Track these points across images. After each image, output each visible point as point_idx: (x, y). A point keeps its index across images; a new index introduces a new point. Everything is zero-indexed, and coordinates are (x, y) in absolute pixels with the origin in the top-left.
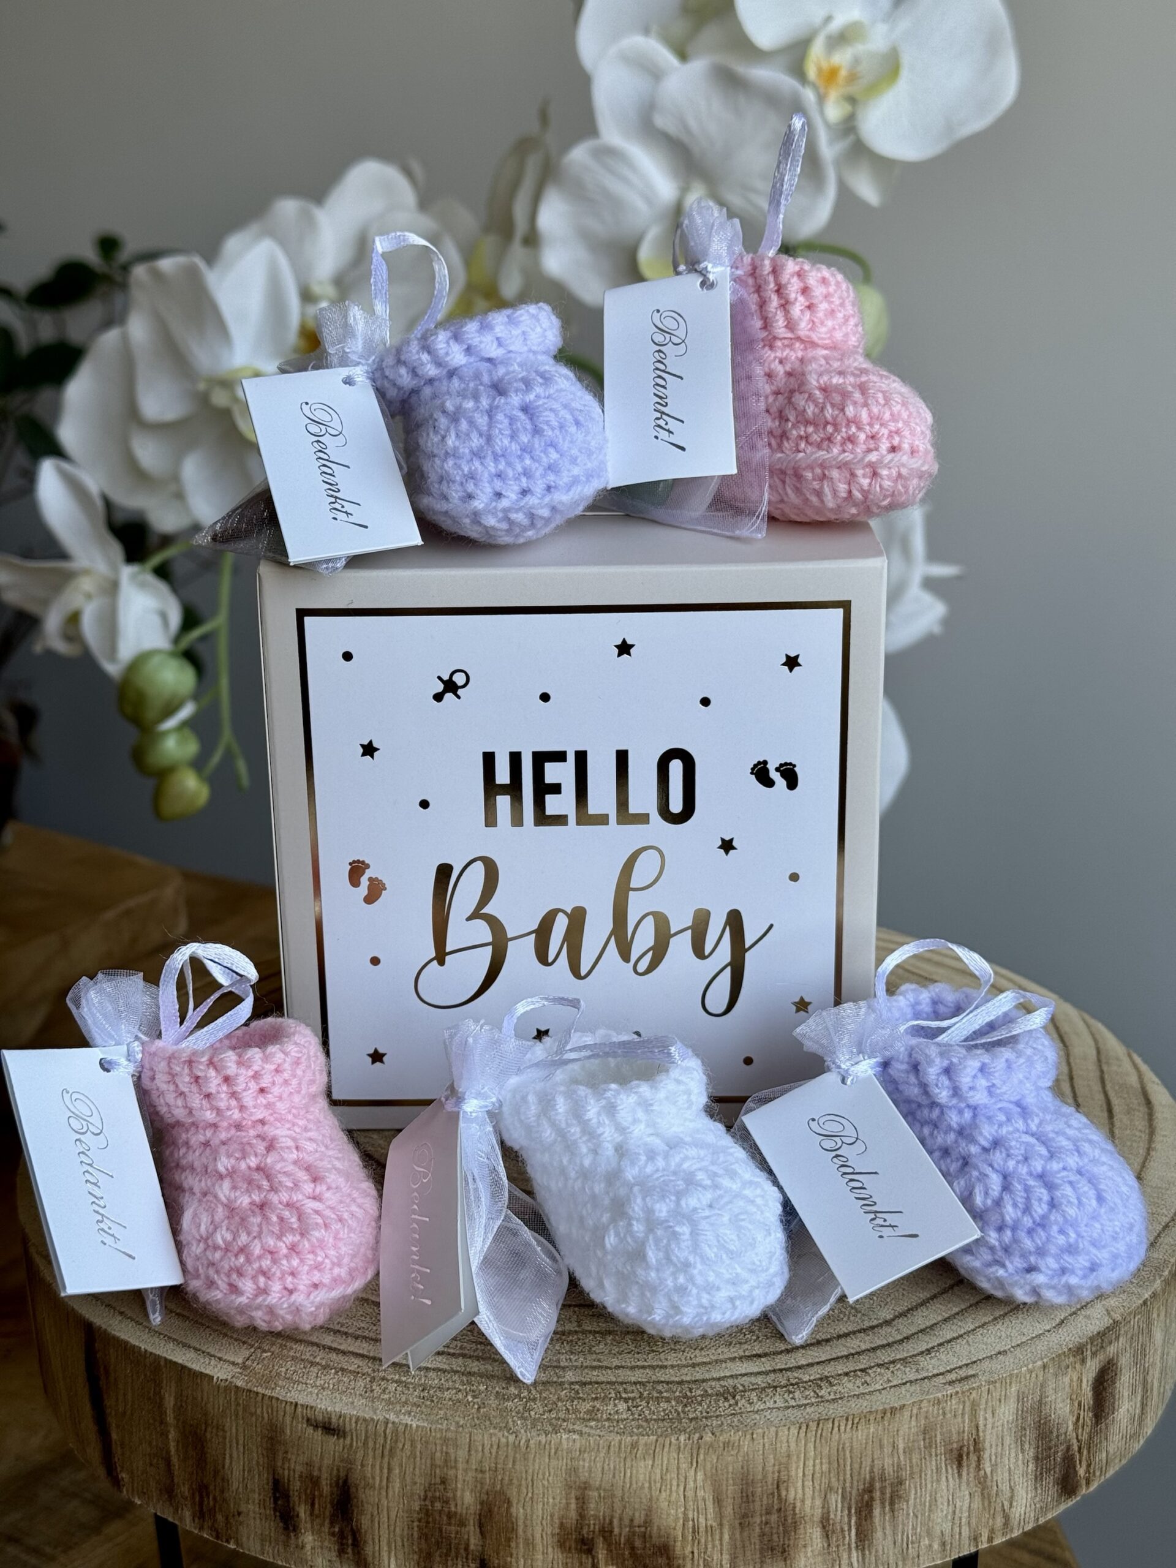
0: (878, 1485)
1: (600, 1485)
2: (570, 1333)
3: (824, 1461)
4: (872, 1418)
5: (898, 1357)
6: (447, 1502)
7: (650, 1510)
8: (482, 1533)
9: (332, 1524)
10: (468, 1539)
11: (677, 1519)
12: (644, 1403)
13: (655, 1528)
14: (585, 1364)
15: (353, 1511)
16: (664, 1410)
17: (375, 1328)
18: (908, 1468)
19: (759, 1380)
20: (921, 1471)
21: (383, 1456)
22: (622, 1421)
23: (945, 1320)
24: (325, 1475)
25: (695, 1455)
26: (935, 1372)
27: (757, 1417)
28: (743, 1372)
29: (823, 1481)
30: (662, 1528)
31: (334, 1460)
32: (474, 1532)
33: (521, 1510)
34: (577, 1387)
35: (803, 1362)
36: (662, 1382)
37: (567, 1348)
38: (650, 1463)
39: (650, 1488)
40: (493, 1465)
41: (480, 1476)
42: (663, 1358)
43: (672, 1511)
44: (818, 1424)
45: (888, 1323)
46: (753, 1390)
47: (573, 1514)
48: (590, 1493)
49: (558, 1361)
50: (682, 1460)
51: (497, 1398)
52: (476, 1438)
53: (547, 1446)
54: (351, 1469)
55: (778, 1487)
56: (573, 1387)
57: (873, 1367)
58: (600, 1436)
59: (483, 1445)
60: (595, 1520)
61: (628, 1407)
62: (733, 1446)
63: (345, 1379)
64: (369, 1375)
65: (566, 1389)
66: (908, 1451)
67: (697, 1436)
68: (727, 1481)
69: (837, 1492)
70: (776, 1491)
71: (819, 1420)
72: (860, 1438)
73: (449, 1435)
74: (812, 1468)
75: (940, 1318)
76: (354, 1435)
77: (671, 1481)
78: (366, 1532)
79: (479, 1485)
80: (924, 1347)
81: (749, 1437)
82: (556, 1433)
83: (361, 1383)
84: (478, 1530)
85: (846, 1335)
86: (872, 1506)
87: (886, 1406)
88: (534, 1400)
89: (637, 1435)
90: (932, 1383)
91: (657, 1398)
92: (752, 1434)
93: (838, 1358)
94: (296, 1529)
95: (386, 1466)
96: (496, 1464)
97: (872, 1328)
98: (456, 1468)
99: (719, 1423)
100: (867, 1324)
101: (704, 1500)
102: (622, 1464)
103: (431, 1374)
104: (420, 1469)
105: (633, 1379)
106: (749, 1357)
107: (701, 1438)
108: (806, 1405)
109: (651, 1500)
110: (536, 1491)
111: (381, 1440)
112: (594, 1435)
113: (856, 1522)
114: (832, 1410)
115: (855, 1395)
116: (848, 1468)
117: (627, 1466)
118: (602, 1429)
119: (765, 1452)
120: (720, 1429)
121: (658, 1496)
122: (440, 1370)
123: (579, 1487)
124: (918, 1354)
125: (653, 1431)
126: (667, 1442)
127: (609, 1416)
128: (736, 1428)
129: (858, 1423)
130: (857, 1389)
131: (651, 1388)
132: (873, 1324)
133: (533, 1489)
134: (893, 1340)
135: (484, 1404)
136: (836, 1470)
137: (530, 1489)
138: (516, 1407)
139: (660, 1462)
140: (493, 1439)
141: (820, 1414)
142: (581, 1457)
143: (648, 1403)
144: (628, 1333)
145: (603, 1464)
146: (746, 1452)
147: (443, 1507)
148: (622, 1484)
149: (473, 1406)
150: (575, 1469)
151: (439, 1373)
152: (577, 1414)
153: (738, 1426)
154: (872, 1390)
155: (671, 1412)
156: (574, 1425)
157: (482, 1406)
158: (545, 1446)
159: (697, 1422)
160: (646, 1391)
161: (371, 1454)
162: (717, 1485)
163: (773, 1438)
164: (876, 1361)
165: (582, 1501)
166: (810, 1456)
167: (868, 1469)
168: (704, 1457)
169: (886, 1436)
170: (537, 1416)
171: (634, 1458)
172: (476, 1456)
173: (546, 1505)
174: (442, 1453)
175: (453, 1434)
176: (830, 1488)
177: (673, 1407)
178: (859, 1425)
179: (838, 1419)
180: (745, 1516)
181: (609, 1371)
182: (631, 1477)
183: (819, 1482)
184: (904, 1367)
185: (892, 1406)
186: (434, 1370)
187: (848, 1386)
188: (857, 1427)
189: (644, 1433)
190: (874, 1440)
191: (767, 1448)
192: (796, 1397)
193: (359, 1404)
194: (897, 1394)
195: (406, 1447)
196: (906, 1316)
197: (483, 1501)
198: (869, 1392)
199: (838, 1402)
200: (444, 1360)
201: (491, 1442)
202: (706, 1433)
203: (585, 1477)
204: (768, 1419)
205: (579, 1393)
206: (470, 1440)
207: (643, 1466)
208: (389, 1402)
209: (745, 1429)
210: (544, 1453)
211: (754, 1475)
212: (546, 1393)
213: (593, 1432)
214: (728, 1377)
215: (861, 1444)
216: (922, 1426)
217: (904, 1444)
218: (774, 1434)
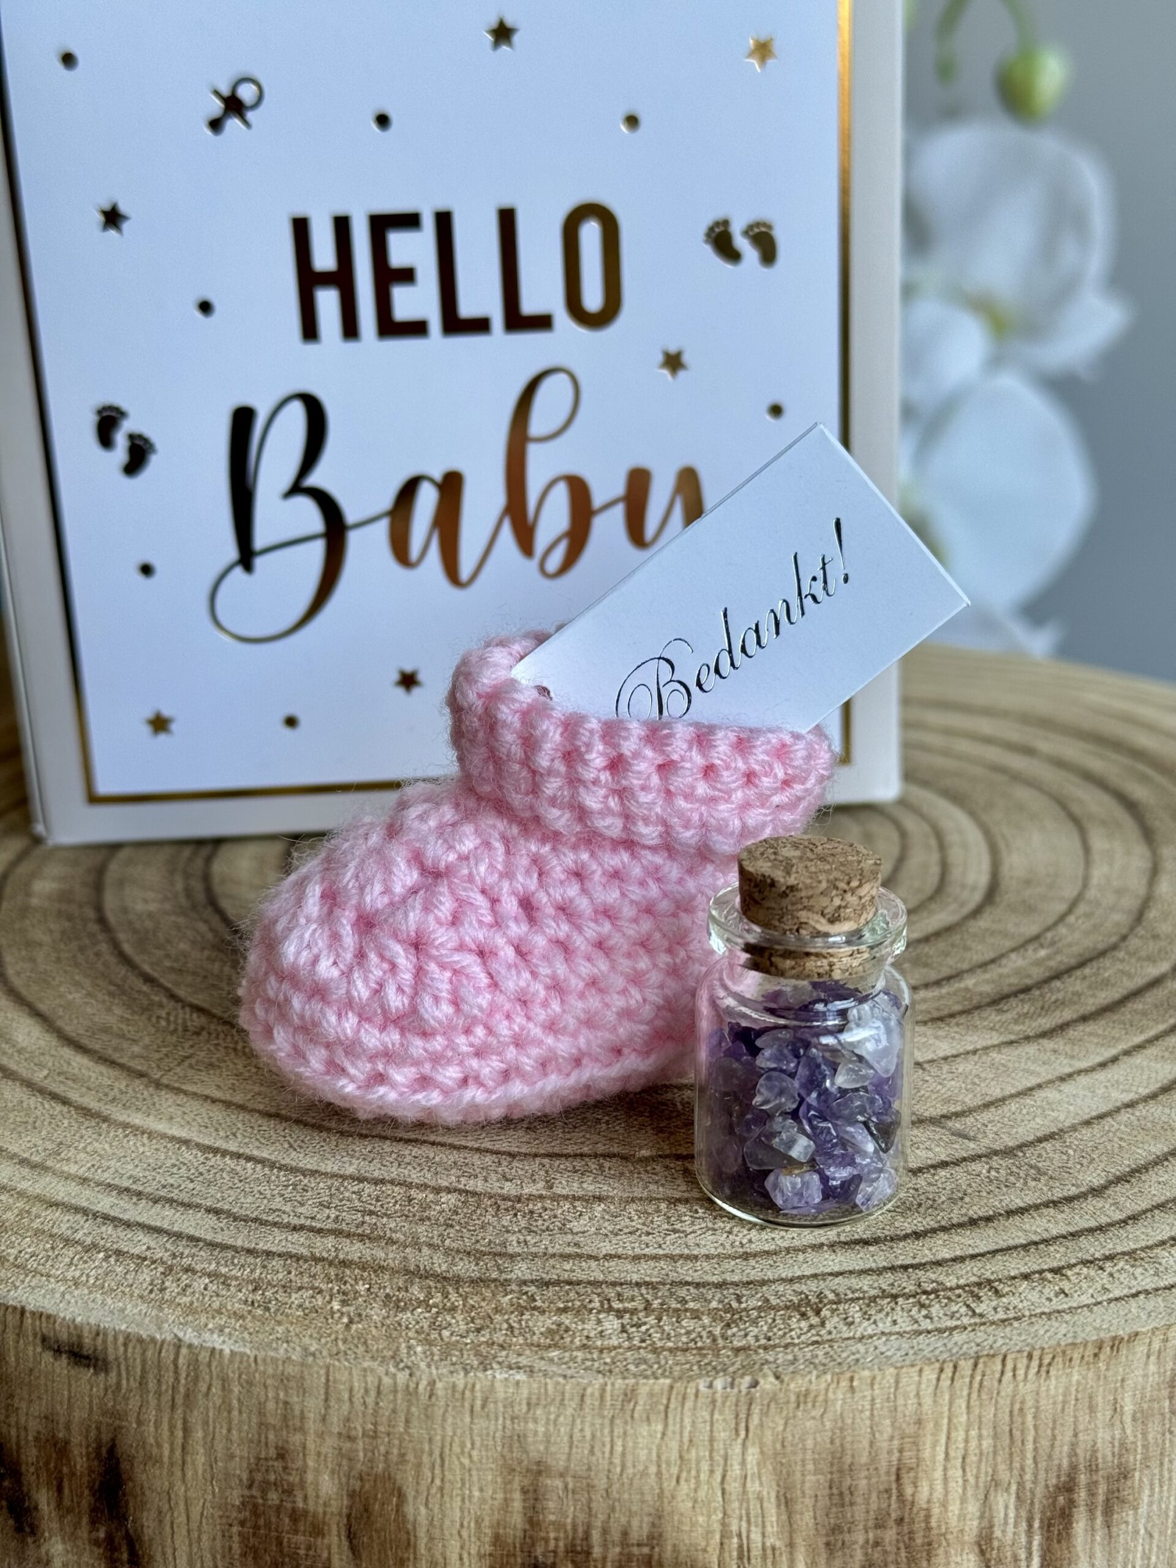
0: (1083, 1478)
1: (567, 1468)
2: (531, 1198)
3: (985, 1433)
4: (1076, 1356)
5: (1119, 1249)
6: (289, 1492)
7: (658, 1517)
8: (353, 1549)
9: (94, 1523)
10: (329, 1559)
11: (709, 1533)
12: (652, 1320)
13: (669, 1548)
14: (551, 1251)
15: (127, 1502)
16: (688, 1333)
17: (191, 1186)
18: (1139, 1450)
19: (865, 1283)
20: (1162, 1454)
21: (173, 1407)
22: (609, 1350)
24: (76, 1439)
25: (743, 1416)
27: (860, 1347)
28: (836, 1269)
29: (983, 1470)
30: (682, 1548)
31: (91, 1408)
32: (339, 1546)
33: (423, 1510)
34: (532, 1289)
35: (946, 1254)
36: (687, 1283)
37: (523, 1223)
38: (660, 1428)
39: (659, 1474)
40: (370, 1426)
41: (348, 1445)
42: (691, 1243)
43: (701, 1519)
44: (976, 1365)
45: (1097, 1192)
46: (852, 1300)
47: (517, 1519)
48: (549, 1482)
49: (504, 1244)
50: (719, 1426)
51: (385, 1305)
52: (338, 1376)
53: (468, 1393)
54: (121, 1427)
55: (898, 1478)
56: (525, 1289)
57: (1074, 1265)
58: (565, 1377)
59: (351, 1390)
60: (557, 1530)
61: (623, 1326)
62: (814, 1402)
63: (119, 1270)
64: (163, 1263)
65: (512, 1291)
66: (1141, 1417)
67: (747, 1379)
68: (804, 1466)
69: (1007, 1490)
70: (894, 1486)
71: (978, 1358)
72: (1052, 1392)
73: (290, 1369)
74: (961, 1445)
76: (123, 1367)
77: (698, 1462)
78: (151, 1540)
79: (345, 1462)
80: (1166, 1233)
81: (844, 1384)
82: (485, 1370)
83: (146, 1276)
84: (345, 1543)
85: (1022, 1211)
86: (1070, 1515)
87: (1102, 1335)
88: (453, 1309)
89: (635, 1376)
91: (677, 1310)
92: (852, 1379)
93: (1009, 1249)
94: (34, 1530)
95: (179, 1424)
96: (375, 1424)
97: (1069, 1199)
98: (302, 1429)
99: (790, 1357)
100: (1058, 1194)
101: (761, 1500)
102: (606, 1431)
103: (277, 1263)
104: (240, 1431)
105: (635, 1278)
106: (846, 1243)
107: (755, 1384)
108: (952, 1329)
109: (661, 1496)
110: (449, 1476)
111: (169, 1377)
112: (554, 1373)
113: (1041, 1545)
114: (999, 1339)
115: (1044, 1313)
116: (1030, 1446)
117: (616, 1434)
118: (571, 1364)
119: (876, 1413)
120: (791, 1369)
121: (675, 1490)
122: (291, 1257)
123: (528, 1470)
124: (1157, 1246)
125: (665, 1370)
126: (691, 1391)
127: (585, 1342)
128: (821, 1368)
129: (1050, 1364)
130: (1047, 1303)
131: (667, 1294)
132: (1070, 1193)
133: (443, 1471)
134: (1109, 1220)
135: (360, 1315)
136: (1007, 1449)
137: (437, 1471)
138: (418, 1323)
139: (678, 1426)
140: (369, 1379)
141: (978, 1345)
142: (530, 1415)
143: (660, 1319)
144: (633, 1200)
145: (572, 1429)
146: (839, 1413)
147: (282, 1501)
148: (606, 1467)
149: (340, 1318)
150: (519, 1436)
151: (289, 1262)
152: (528, 1335)
153: (824, 1365)
154: (1075, 1305)
155: (701, 1337)
156: (519, 1355)
157: (356, 1319)
158: (463, 1393)
159: (749, 1356)
160: (656, 1298)
161: (153, 1403)
162: (784, 1472)
163: (889, 1388)
164: (1079, 1255)
165: (534, 1496)
166: (960, 1422)
167: (1066, 1448)
168: (761, 1420)
169: (1101, 1389)
170: (454, 1338)
171: (629, 1419)
172: (338, 1410)
173: (467, 1501)
174: (277, 1403)
175: (296, 1368)
176: (995, 1482)
177: (704, 1327)
178: (1051, 1369)
179: (1013, 1356)
180: (836, 1530)
181: (593, 1264)
182: (623, 1454)
183: (975, 1471)
184: (1132, 1266)
185: (1113, 1334)
186: (279, 1255)
187: (1029, 1297)
188: (1048, 1372)
189: (649, 1373)
190: (1079, 1396)
191: (878, 1406)
192: (934, 1315)
193: (135, 1311)
194: (1122, 1313)
195: (214, 1390)
196: (1128, 1182)
197: (354, 1491)
198: (1070, 1308)
199: (1011, 1325)
200: (302, 1240)
201: (366, 1383)
202: (765, 1376)
203: (538, 1451)
204: (882, 1353)
205: (535, 1300)
206: (328, 1380)
207: (645, 1434)
208: (190, 1309)
209: (837, 1370)
210: (463, 1406)
211: (853, 1456)
212: (476, 1298)
213: (555, 1369)
214: (808, 1277)
215: (1054, 1403)
216: (1169, 1373)
217: (1135, 1405)
218: (892, 1381)
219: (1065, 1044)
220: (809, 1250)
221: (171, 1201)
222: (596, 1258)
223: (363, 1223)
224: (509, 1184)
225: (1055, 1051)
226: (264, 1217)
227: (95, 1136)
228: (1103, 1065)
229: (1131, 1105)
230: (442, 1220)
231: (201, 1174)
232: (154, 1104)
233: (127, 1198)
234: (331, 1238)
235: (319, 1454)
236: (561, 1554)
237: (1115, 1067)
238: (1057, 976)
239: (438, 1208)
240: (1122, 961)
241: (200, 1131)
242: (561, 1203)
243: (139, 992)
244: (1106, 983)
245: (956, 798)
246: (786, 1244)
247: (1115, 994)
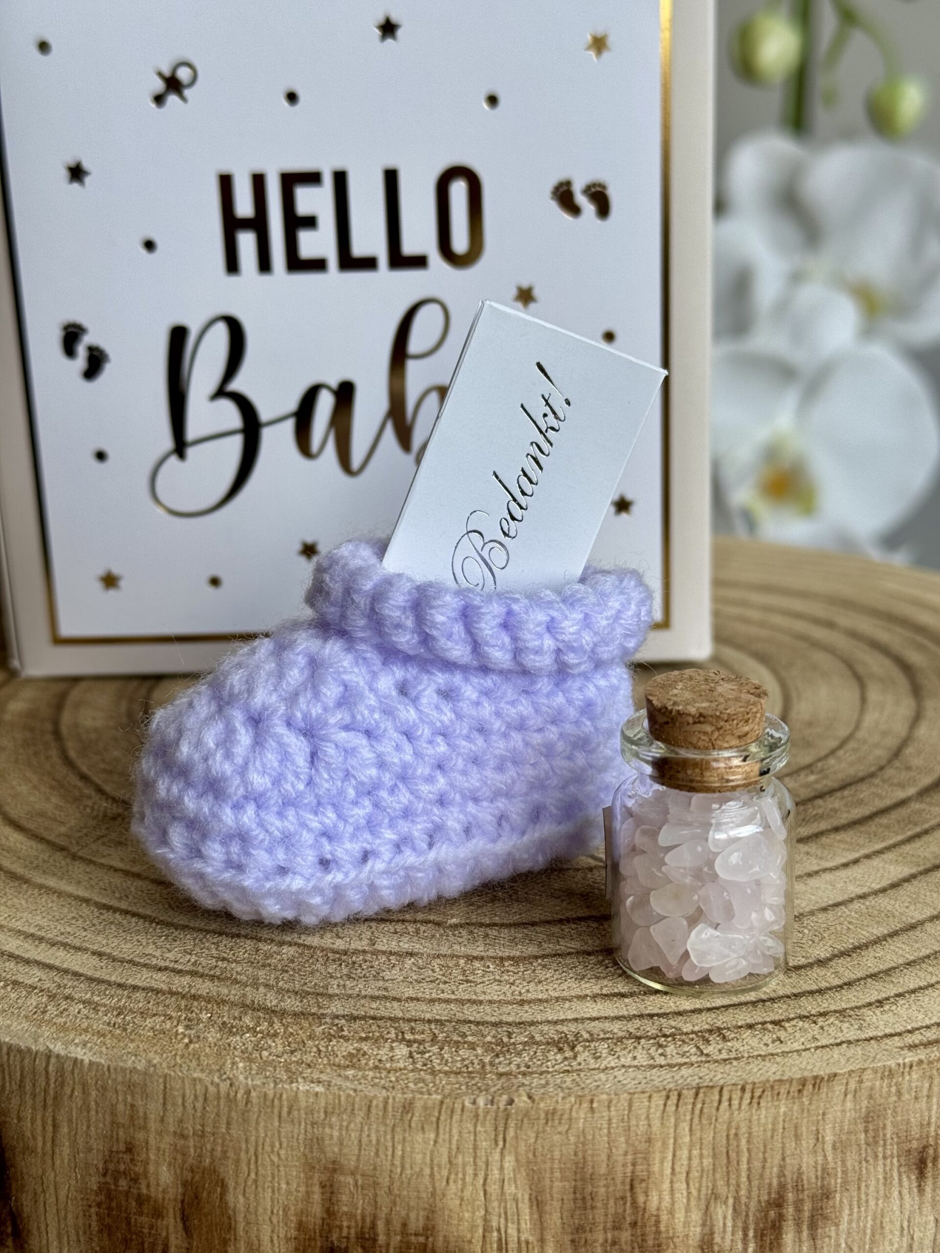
0: (790, 1196)
1: (357, 1167)
2: (356, 952)
3: (705, 1152)
4: (783, 1091)
5: (832, 1008)
6: (135, 1180)
7: (431, 1212)
8: (186, 1229)
10: (167, 1238)
11: (473, 1228)
12: (435, 1049)
13: (441, 1238)
14: (363, 993)
15: (10, 1184)
16: (463, 1060)
17: (84, 934)
18: (839, 1175)
19: (616, 1028)
20: (859, 1179)
21: (45, 1106)
22: (396, 1071)
23: (909, 964)
25: (501, 1129)
26: (888, 1031)
27: (603, 1076)
28: (595, 1015)
29: (704, 1184)
30: (452, 1239)
32: (175, 1227)
33: (241, 1199)
34: (342, 1022)
35: (687, 1007)
36: (470, 1022)
37: (345, 971)
38: (432, 1136)
39: (432, 1175)
40: (199, 1127)
41: (182, 1142)
42: (478, 991)
43: (467, 1215)
44: (697, 1094)
45: (821, 963)
46: (603, 1039)
47: (317, 1210)
48: (342, 1178)
49: (326, 987)
50: (481, 1136)
51: (220, 1030)
52: (173, 1084)
53: (276, 1102)
54: (5, 1122)
55: (632, 1188)
56: (336, 1021)
57: (793, 1019)
58: (355, 1090)
59: (184, 1097)
60: (349, 1220)
61: (411, 1053)
62: (560, 1119)
64: (49, 992)
65: (326, 1023)
66: (840, 1147)
67: (505, 1098)
68: (552, 1173)
69: (725, 1203)
70: (628, 1194)
71: (699, 1089)
72: (763, 1121)
73: (136, 1077)
74: (686, 1163)
75: (901, 961)
76: (6, 1072)
77: (464, 1166)
79: (179, 1157)
80: (874, 996)
81: (585, 1105)
82: (292, 1082)
83: (33, 1001)
84: (180, 1225)
86: (780, 1228)
87: (806, 1074)
88: (276, 1035)
89: (413, 1092)
90: (883, 1046)
91: (457, 1042)
92: (592, 1101)
93: (740, 1004)
95: (50, 1122)
96: (203, 1126)
97: (798, 968)
98: (145, 1128)
99: (543, 1082)
101: (516, 1201)
102: (389, 1137)
103: (139, 995)
104: (97, 1128)
105: (428, 1016)
106: (606, 995)
107: (511, 1102)
108: (681, 1065)
109: (433, 1194)
110: (261, 1171)
111: (42, 1082)
112: (348, 1088)
114: (719, 1074)
115: (760, 1055)
116: (744, 1166)
117: (396, 1140)
118: (362, 1081)
119: (612, 1131)
120: (542, 1091)
121: (445, 1189)
122: (152, 991)
123: (325, 1168)
124: (864, 1006)
125: (438, 1089)
126: (458, 1107)
127: (377, 1063)
128: (567, 1091)
129: (760, 1097)
130: (764, 1048)
131: (451, 1029)
132: (800, 963)
133: (257, 1167)
134: (828, 985)
135: (199, 1037)
136: (725, 1168)
137: (252, 1166)
138: (244, 1044)
139: (447, 1136)
140: (198, 1087)
141: (701, 1078)
142: (327, 1122)
143: (441, 1049)
144: (438, 957)
145: (361, 1135)
146: (581, 1129)
147: (130, 1187)
148: (389, 1167)
149: (182, 1039)
150: (318, 1139)
151: (150, 994)
152: (332, 1058)
153: (570, 1089)
154: (787, 1050)
155: (473, 1064)
156: (321, 1072)
157: (195, 1040)
158: (273, 1101)
159: (509, 1079)
160: (442, 1033)
161: (29, 1102)
162: (536, 1178)
163: (624, 1110)
164: (798, 1012)
165: (330, 1190)
166: (683, 1143)
167: (775, 1170)
168: (516, 1133)
169: (805, 1120)
170: (271, 1058)
171: (407, 1127)
172: (174, 1112)
173: (276, 1192)
174: (126, 1105)
175: (141, 1077)
176: (715, 1196)
177: (477, 1056)
178: (762, 1101)
179: (730, 1088)
180: (579, 1229)
181: (396, 1004)
182: (403, 1157)
183: (697, 1185)
184: (841, 1022)
185: (815, 1074)
186: (143, 989)
187: (750, 1042)
188: (759, 1103)
189: (424, 1090)
190: (786, 1125)
191: (614, 1125)
192: (668, 1053)
193: (19, 1027)
194: (825, 1058)
195: (76, 1093)
196: (850, 956)
197: (187, 1181)
198: (782, 1052)
199: (731, 1063)
200: (164, 978)
201: (196, 1091)
202: (520, 1096)
203: (334, 1152)
204: (619, 1082)
205: (343, 1030)
206: (165, 1088)
207: (420, 1140)
208: (63, 1028)
209: (580, 1093)
210: (273, 1112)
211: (593, 1167)
212: (295, 1027)
213: (348, 1084)
214: (570, 1020)
215: (765, 1131)
216: (864, 1110)
217: (834, 1136)
218: (626, 1104)
219: (817, 848)
220: (575, 1000)
221: (65, 945)
222: (399, 1000)
223: (216, 966)
224: (340, 940)
225: (808, 853)
226: (137, 959)
227: (16, 894)
228: (846, 865)
229: (863, 897)
230: (280, 967)
231: (94, 925)
232: (67, 871)
233: (30, 941)
234: (188, 978)
235: (158, 1149)
236: (353, 1240)
237: (856, 867)
238: (821, 796)
239: (279, 957)
240: (877, 786)
241: (100, 893)
242: (379, 957)
243: (75, 786)
244: (861, 802)
245: (763, 658)
246: (556, 995)
247: (866, 811)
